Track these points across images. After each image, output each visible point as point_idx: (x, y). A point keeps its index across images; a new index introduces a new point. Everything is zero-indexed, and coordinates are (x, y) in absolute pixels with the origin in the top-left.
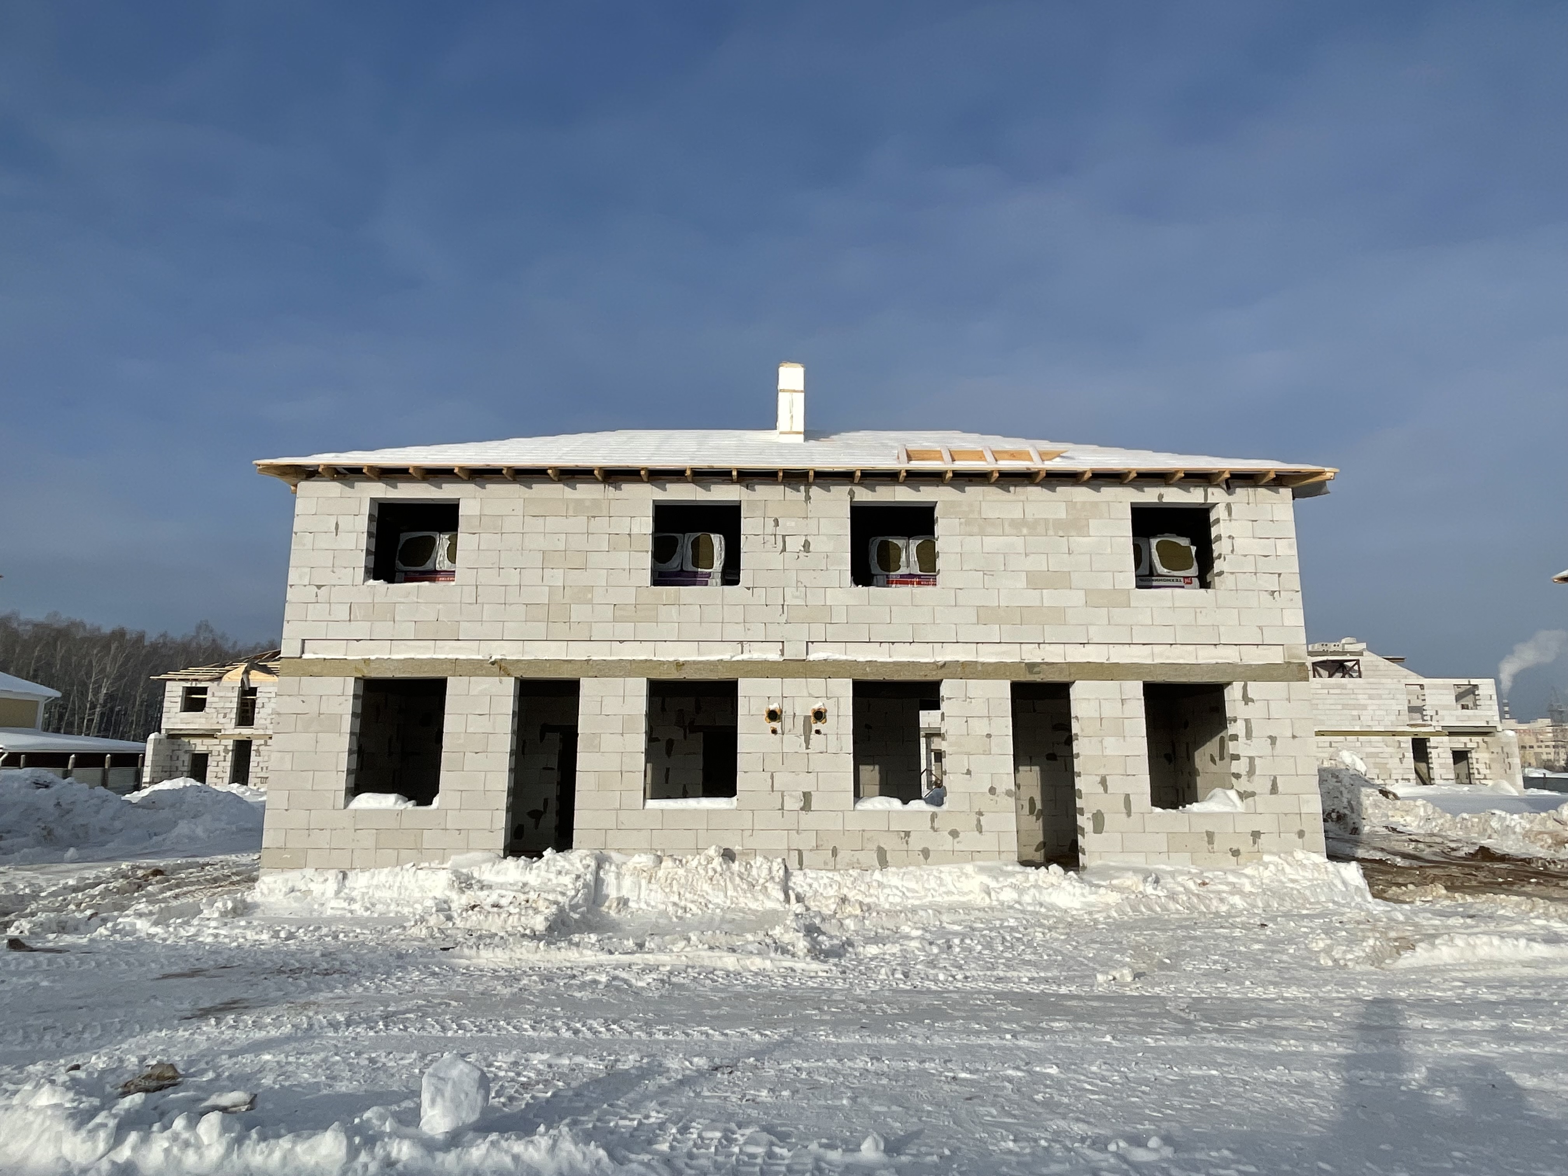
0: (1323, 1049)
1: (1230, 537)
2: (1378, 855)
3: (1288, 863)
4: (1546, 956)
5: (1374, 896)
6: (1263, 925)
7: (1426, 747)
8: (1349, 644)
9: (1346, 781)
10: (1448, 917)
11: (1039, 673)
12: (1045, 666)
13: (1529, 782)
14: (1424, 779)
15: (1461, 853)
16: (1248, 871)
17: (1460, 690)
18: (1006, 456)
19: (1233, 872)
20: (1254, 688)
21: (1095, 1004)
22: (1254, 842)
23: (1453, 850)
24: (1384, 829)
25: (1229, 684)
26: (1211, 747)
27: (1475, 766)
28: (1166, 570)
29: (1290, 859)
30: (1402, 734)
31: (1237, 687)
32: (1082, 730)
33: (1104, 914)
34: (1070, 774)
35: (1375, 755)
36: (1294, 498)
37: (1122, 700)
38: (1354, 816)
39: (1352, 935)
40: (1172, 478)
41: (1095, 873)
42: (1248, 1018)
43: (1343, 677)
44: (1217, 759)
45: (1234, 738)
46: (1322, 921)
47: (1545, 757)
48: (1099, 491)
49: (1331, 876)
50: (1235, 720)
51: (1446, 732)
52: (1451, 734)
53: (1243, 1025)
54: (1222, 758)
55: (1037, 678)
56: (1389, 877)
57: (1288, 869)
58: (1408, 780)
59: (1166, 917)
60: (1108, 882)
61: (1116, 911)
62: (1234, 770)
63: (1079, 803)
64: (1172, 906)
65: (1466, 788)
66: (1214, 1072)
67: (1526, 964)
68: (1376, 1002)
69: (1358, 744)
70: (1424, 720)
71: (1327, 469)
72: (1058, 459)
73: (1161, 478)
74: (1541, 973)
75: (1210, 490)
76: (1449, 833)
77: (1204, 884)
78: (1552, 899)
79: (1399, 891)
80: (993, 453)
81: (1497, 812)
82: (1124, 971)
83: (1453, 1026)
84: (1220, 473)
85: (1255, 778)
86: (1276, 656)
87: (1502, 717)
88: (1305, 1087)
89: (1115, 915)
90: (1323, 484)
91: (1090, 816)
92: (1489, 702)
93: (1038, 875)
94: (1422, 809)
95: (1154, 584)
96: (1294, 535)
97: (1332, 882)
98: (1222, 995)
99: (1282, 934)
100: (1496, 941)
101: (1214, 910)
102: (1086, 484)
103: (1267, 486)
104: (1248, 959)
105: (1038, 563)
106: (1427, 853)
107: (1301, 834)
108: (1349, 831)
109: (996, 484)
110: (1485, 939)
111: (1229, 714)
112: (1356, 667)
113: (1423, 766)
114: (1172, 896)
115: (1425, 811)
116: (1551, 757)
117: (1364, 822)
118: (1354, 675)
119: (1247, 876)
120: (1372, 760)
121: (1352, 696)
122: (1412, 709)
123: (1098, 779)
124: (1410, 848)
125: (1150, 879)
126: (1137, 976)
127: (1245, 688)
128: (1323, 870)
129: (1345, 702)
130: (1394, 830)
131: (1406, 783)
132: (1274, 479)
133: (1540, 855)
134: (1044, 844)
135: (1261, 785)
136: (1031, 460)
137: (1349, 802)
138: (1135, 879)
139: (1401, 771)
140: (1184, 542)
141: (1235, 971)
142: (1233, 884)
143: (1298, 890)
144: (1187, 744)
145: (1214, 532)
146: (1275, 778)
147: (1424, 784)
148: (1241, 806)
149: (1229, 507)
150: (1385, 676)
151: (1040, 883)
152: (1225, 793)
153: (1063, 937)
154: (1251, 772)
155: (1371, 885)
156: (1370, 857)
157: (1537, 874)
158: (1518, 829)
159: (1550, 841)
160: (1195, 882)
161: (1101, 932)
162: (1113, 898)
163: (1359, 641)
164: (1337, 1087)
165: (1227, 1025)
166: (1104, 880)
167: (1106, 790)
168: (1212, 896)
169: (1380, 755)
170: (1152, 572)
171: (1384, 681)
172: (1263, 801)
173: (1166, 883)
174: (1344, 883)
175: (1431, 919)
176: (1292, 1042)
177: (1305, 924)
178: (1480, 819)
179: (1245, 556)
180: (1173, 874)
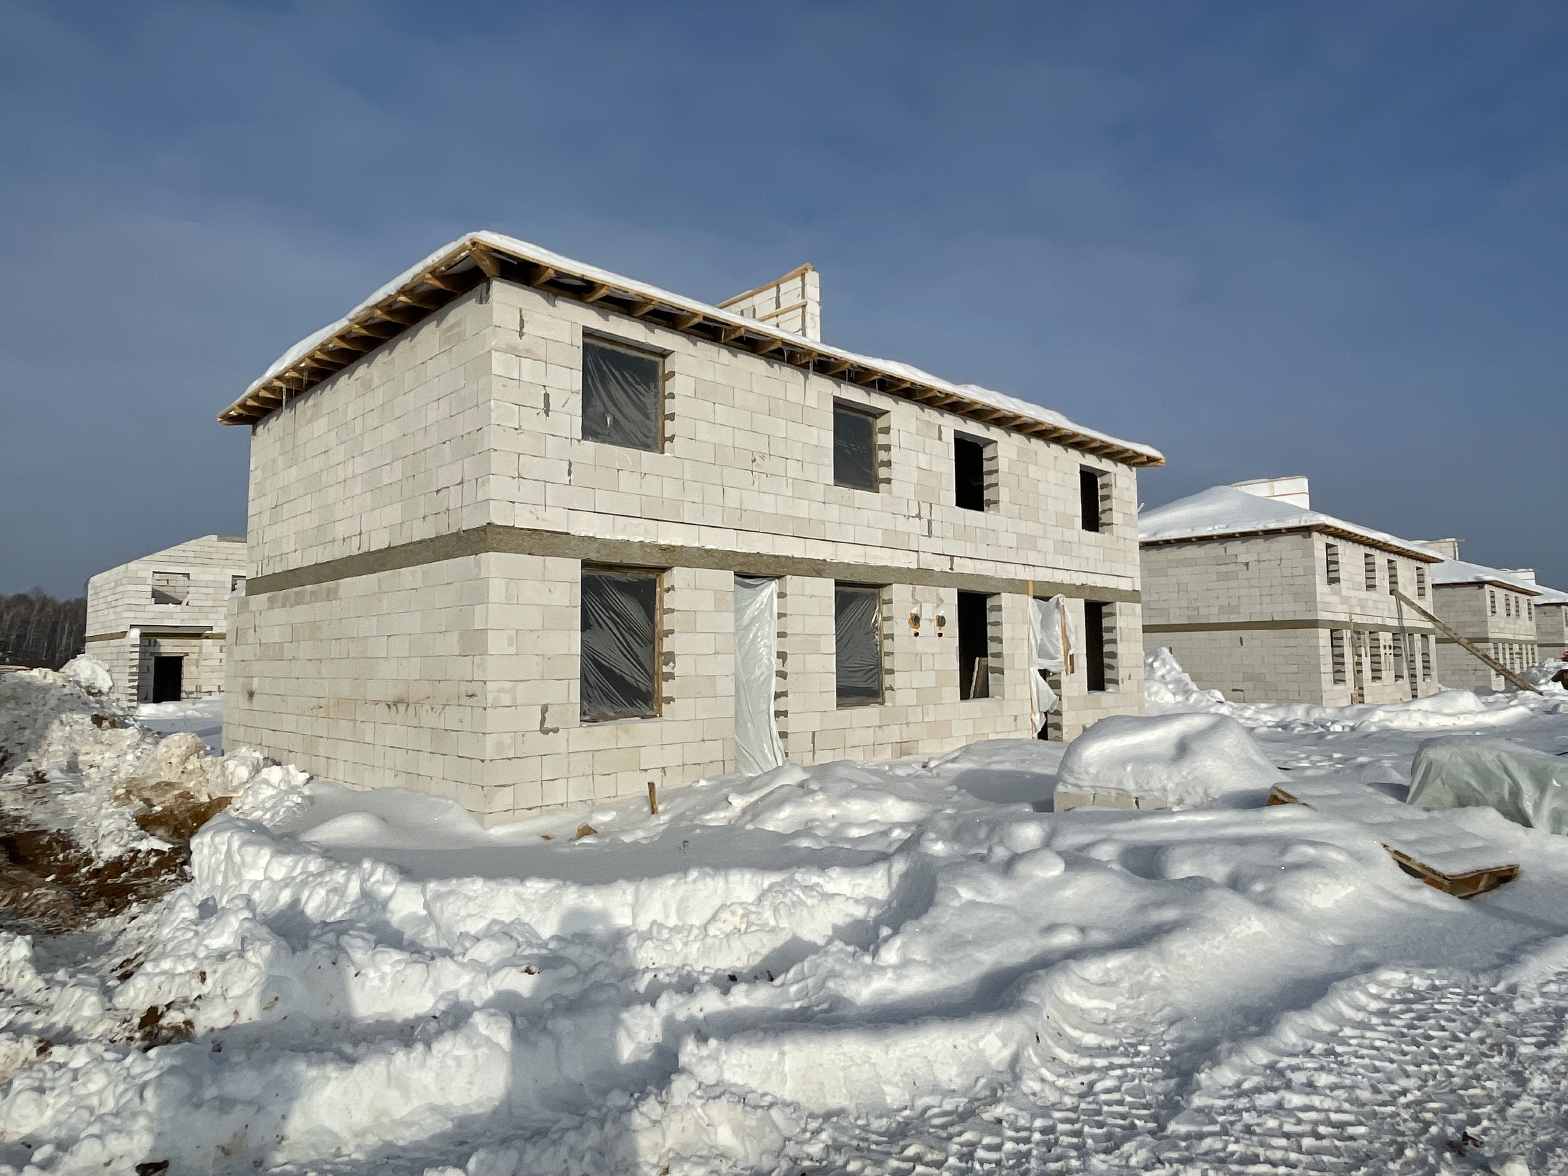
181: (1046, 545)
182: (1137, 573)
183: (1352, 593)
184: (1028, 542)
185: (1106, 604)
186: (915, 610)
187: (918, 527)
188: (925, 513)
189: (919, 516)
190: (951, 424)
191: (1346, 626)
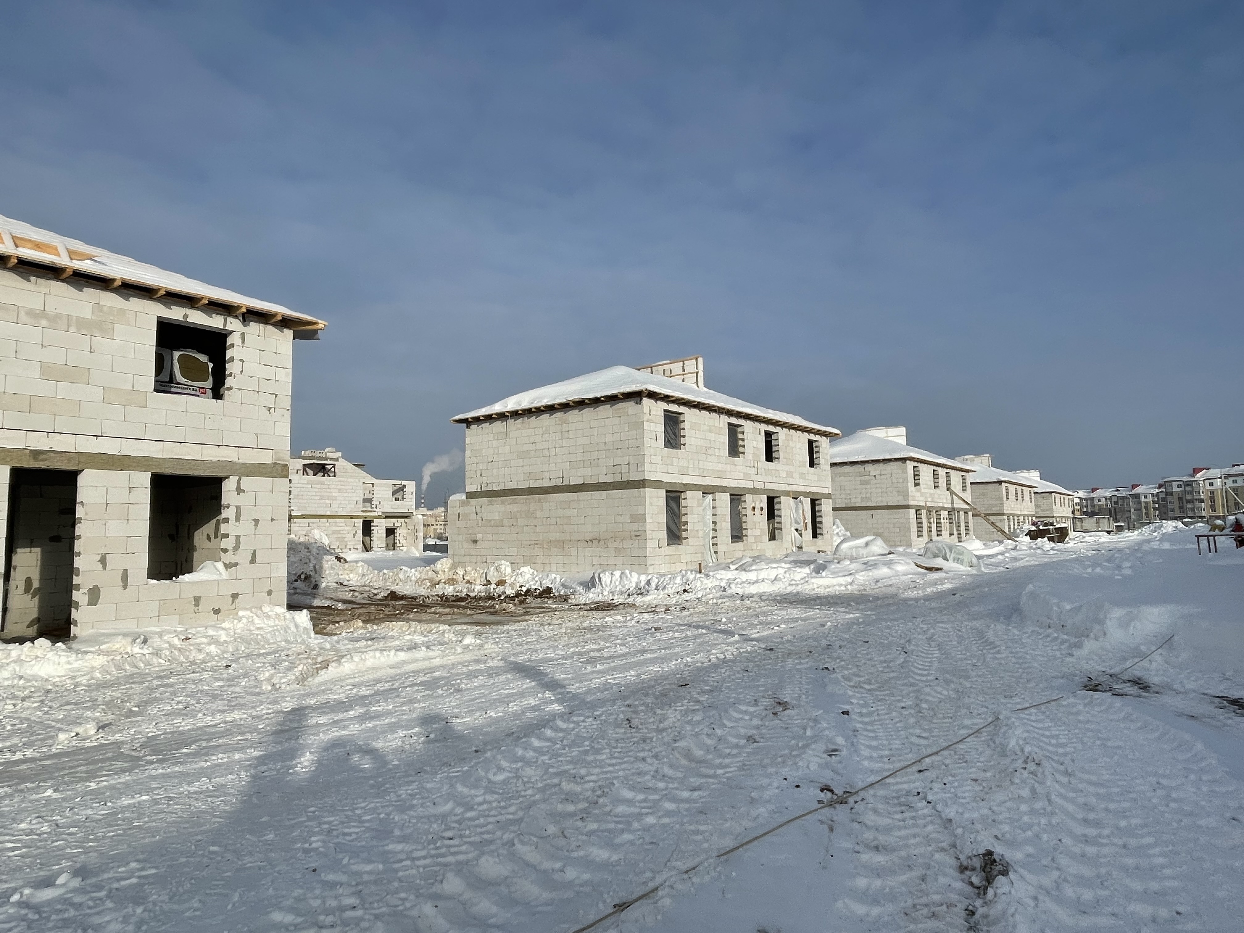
0: (243, 756)
1: (241, 360)
2: (327, 603)
3: (257, 616)
4: (404, 659)
5: (316, 633)
6: (228, 666)
7: (370, 526)
8: (331, 453)
9: (314, 551)
10: (357, 641)
11: (46, 460)
12: (52, 455)
13: (427, 548)
14: (367, 548)
15: (379, 597)
16: (226, 625)
17: (395, 488)
18: (30, 245)
19: (214, 627)
20: (247, 482)
21: (48, 762)
22: (233, 602)
23: (376, 595)
24: (335, 584)
25: (227, 477)
26: (209, 528)
27: (398, 538)
28: (184, 380)
29: (259, 612)
30: (357, 517)
31: (233, 480)
32: (86, 514)
33: (87, 677)
34: (70, 553)
35: (338, 532)
36: (294, 339)
37: (130, 488)
38: (316, 576)
39: (292, 663)
40: (198, 303)
41: (85, 641)
42: (188, 745)
43: (324, 476)
44: (212, 537)
45: (226, 520)
46: (273, 656)
47: (438, 531)
48: (127, 300)
49: (288, 622)
50: (228, 507)
51: (384, 516)
52: (387, 517)
53: (184, 751)
54: (216, 536)
55: (42, 465)
56: (330, 618)
57: (257, 620)
58: (357, 549)
59: (147, 671)
60: (97, 647)
61: (100, 673)
62: (223, 546)
63: (76, 580)
64: (155, 660)
65: (391, 553)
66: (145, 798)
67: (392, 667)
68: (294, 710)
69: (328, 524)
70: (372, 508)
71: (320, 321)
72: (89, 262)
73: (189, 301)
74: (398, 671)
75: (229, 319)
76: (375, 584)
77: (187, 639)
78: (420, 621)
79: (334, 627)
80: (13, 238)
81: (404, 568)
82: (88, 726)
83: (336, 719)
84: (239, 307)
85: (239, 552)
86: (266, 458)
87: (418, 506)
88: (220, 789)
89: (99, 675)
90: (316, 332)
91: (86, 591)
92: (411, 496)
93: (22, 650)
94: (361, 569)
95: (173, 390)
96: (290, 366)
97: (287, 626)
98: (175, 729)
99: (241, 671)
100: (378, 654)
101: (191, 660)
102: (116, 290)
103: (275, 325)
104: (207, 695)
105: (55, 356)
106: (359, 598)
107: (270, 593)
108: (312, 586)
109: (14, 269)
110: (372, 654)
111: (224, 501)
112: (333, 469)
113: (368, 538)
114: (157, 653)
115: (363, 570)
116: (442, 531)
117: (323, 580)
118: (332, 474)
119: (223, 629)
120: (335, 536)
121: (328, 490)
122: (365, 500)
123: (98, 558)
124: (349, 596)
125: (138, 641)
126: (102, 727)
127: (239, 481)
128: (282, 618)
129: (323, 494)
130: (341, 584)
131: (356, 550)
132: (280, 321)
133: (422, 594)
134: (38, 620)
135: (243, 557)
136: (59, 255)
137: (314, 567)
138: (123, 641)
139: (354, 543)
140: (203, 358)
141: (193, 707)
142: (212, 637)
143: (261, 635)
144: (189, 526)
145: (229, 354)
146: (255, 551)
147: (367, 551)
148: (225, 574)
149: (243, 336)
150: (351, 477)
151: (23, 657)
152: (215, 566)
153: (35, 705)
154: (236, 548)
155: (314, 626)
156: (321, 605)
157: (419, 606)
158: (413, 578)
159: (429, 584)
160: (179, 639)
161: (79, 694)
162: (99, 661)
163: (337, 451)
164: (243, 783)
165: (171, 754)
166: (93, 647)
167: (104, 567)
168: (192, 648)
169: (341, 532)
170: (172, 379)
171: (349, 480)
172: (245, 570)
173: (153, 642)
174: (297, 626)
175: (347, 644)
176: (220, 756)
177: (260, 661)
178: (393, 573)
179: (251, 377)
180: (160, 635)
181: (796, 475)
182: (829, 484)
183: (926, 491)
184: (790, 474)
185: (817, 500)
186: (753, 505)
187: (754, 471)
188: (756, 466)
189: (754, 467)
190: (764, 427)
191: (923, 507)
